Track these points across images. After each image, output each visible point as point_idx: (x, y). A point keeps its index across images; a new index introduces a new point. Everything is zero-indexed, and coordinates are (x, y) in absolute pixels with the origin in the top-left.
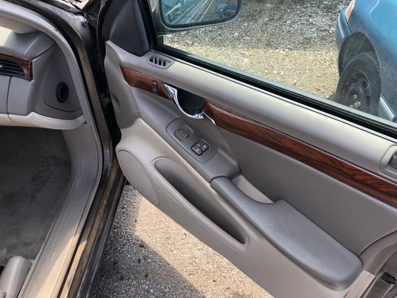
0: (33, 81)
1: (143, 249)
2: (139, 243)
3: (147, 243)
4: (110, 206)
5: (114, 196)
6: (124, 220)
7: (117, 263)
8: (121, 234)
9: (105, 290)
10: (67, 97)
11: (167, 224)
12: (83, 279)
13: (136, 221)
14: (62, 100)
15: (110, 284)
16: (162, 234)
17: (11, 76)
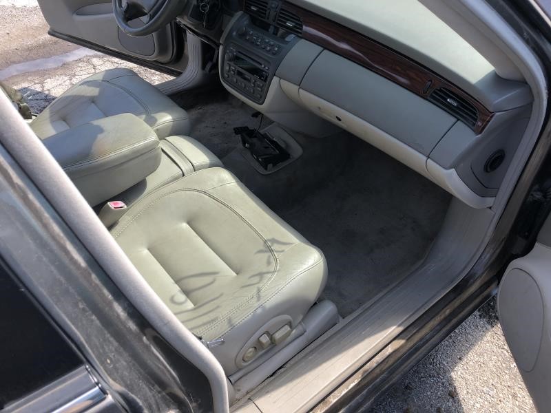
0: (480, 136)
1: (451, 400)
2: (450, 389)
3: (461, 397)
4: (450, 320)
5: (460, 312)
6: (447, 346)
7: (411, 389)
8: (433, 360)
9: (380, 408)
10: (495, 169)
11: (501, 395)
12: (378, 380)
13: (460, 359)
14: (489, 170)
15: (390, 406)
16: (486, 403)
17: (458, 120)
